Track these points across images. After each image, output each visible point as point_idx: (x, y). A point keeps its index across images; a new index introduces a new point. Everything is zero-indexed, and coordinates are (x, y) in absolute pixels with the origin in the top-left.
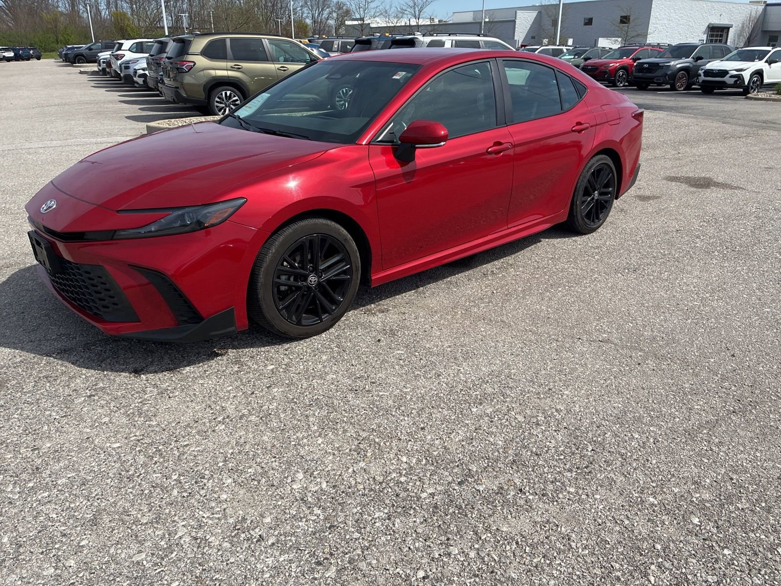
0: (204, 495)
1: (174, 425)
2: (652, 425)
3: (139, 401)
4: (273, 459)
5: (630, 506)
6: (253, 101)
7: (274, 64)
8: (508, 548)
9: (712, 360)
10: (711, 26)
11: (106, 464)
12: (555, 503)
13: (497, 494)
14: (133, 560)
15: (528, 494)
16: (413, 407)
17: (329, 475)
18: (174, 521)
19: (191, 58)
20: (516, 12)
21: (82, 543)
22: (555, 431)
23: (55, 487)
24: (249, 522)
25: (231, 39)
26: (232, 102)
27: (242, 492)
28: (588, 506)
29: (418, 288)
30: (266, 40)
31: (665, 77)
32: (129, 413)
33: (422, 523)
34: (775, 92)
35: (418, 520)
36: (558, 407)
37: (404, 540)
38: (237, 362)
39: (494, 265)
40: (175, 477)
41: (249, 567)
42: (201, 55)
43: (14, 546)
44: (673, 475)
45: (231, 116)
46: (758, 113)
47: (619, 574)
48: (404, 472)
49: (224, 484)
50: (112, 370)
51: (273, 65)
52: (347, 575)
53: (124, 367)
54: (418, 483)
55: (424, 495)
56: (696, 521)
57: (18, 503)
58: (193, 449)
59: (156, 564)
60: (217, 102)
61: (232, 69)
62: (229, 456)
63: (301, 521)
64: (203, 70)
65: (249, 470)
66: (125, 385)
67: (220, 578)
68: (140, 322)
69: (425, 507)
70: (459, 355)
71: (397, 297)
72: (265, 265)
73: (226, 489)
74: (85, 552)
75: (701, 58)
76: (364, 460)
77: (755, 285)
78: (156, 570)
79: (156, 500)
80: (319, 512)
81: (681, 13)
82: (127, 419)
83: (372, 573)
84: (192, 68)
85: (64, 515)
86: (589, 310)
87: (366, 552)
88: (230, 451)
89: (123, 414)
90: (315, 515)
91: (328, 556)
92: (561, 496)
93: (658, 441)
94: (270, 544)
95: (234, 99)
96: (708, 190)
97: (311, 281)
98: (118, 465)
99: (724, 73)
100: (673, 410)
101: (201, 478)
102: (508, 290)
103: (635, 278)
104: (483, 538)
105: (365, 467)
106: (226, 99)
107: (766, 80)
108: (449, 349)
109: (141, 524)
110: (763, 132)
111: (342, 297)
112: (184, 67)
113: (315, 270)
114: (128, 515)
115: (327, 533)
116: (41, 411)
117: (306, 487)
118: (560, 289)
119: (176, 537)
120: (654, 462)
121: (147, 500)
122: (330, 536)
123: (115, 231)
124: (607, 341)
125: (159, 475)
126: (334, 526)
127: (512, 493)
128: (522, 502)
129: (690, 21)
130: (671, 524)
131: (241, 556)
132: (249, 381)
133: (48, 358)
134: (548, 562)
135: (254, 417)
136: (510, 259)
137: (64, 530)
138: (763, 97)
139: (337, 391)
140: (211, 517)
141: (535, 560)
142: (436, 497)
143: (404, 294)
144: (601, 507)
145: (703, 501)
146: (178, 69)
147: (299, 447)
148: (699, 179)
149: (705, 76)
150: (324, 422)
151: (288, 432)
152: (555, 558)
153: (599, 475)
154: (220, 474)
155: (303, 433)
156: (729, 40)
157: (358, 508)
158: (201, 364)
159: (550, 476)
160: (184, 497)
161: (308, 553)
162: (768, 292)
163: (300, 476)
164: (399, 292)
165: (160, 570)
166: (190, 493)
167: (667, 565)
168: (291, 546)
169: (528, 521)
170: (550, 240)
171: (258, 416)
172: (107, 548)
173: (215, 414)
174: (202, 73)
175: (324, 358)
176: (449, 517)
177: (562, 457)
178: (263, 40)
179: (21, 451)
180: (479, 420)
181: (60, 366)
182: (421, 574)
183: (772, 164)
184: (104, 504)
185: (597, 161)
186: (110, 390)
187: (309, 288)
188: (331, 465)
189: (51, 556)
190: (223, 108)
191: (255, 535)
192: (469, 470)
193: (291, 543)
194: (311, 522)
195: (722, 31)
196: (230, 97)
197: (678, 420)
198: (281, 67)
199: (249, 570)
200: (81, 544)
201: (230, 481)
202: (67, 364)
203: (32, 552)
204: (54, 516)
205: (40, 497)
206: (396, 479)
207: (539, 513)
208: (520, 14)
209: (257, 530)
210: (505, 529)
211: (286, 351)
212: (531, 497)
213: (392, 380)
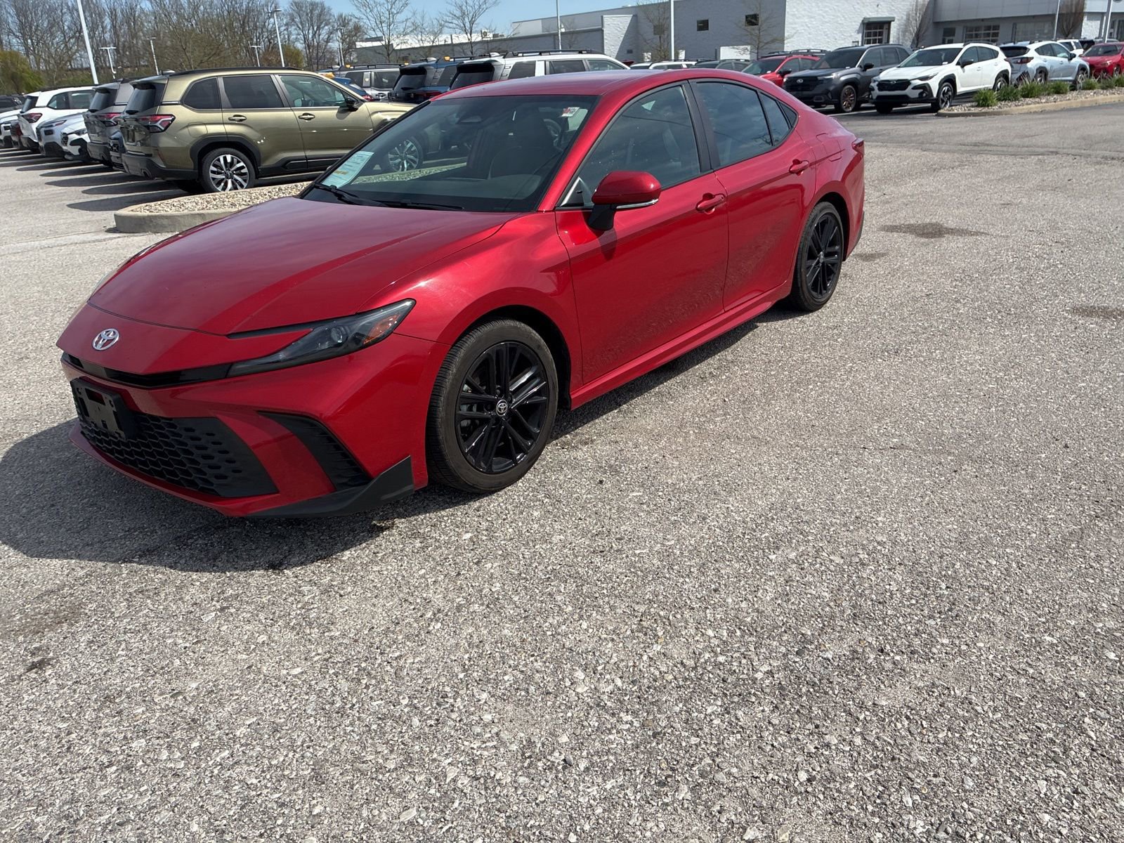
0: (458, 719)
1: (366, 632)
2: (1006, 547)
3: (299, 606)
4: (532, 659)
5: (1026, 650)
6: (346, 163)
7: (292, 110)
8: (899, 726)
9: (1044, 456)
11: (295, 699)
12: (932, 661)
13: (853, 660)
14: (402, 820)
15: (892, 654)
16: (688, 563)
17: (618, 668)
18: (434, 760)
19: (166, 110)
20: (602, 17)
21: (316, 811)
22: (890, 569)
23: (234, 742)
24: (539, 745)
25: (225, 78)
26: (236, 170)
27: (509, 708)
28: (974, 658)
29: (620, 405)
30: (277, 77)
31: (827, 94)
32: (292, 624)
33: (773, 711)
34: (974, 104)
35: (766, 709)
36: (879, 538)
37: (761, 737)
38: (415, 535)
39: (709, 364)
40: (405, 702)
41: (569, 803)
42: (182, 105)
43: (213, 834)
44: (1060, 605)
45: (318, 188)
46: (962, 134)
47: (1050, 735)
48: (719, 649)
49: (479, 700)
50: (236, 569)
51: (291, 113)
52: (707, 793)
53: (252, 562)
54: (744, 661)
55: (759, 675)
56: (1112, 656)
57: (188, 774)
58: (412, 661)
59: (437, 821)
60: (213, 172)
61: (231, 121)
62: (467, 662)
63: (610, 733)
64: (187, 126)
65: (506, 678)
66: (266, 588)
67: (537, 824)
68: (278, 492)
69: (768, 690)
70: (717, 488)
71: (597, 421)
72: (445, 392)
73: (485, 708)
74: (326, 822)
75: (870, 66)
76: (657, 642)
77: (1053, 355)
78: (442, 828)
79: (394, 736)
80: (629, 718)
82: (295, 633)
83: (738, 785)
84: (170, 124)
85: (268, 777)
86: (860, 410)
87: (718, 760)
88: (466, 656)
89: (285, 627)
90: (626, 723)
91: (670, 773)
92: (934, 650)
93: (1023, 565)
94: (582, 769)
95: (239, 165)
96: (943, 239)
97: (500, 409)
98: (313, 697)
99: (904, 84)
100: (1023, 524)
101: (442, 697)
102: (742, 395)
103: (901, 363)
104: (862, 717)
105: (663, 651)
106: (226, 167)
107: (960, 89)
108: (701, 482)
109: (389, 771)
110: (978, 158)
111: (539, 427)
112: (158, 124)
113: (505, 393)
114: (363, 762)
115: (654, 744)
116: (158, 640)
117: (595, 688)
118: (811, 387)
119: (448, 780)
120: (1030, 591)
121: (380, 738)
122: (660, 746)
123: (232, 364)
124: (902, 447)
125: (380, 702)
126: (659, 733)
127: (872, 656)
128: (889, 666)
129: (838, 17)
130: (1084, 663)
131: (551, 791)
132: (445, 559)
133: (129, 565)
134: (957, 735)
135: (477, 605)
136: (728, 354)
137: (279, 798)
138: (960, 111)
139: (576, 557)
140: (483, 746)
141: (940, 736)
142: (776, 676)
143: (604, 417)
144: (991, 657)
145: (1109, 630)
146: (148, 127)
147: (559, 637)
148: (925, 226)
149: (880, 89)
150: (578, 600)
151: (535, 619)
152: (963, 728)
153: (970, 618)
154: (468, 689)
155: (557, 618)
156: (891, 39)
157: (681, 705)
158: (364, 545)
159: (909, 628)
160: (431, 726)
161: (641, 773)
162: (1074, 362)
163: (580, 675)
164: (598, 415)
165: (446, 827)
166: (437, 720)
167: (1102, 714)
168: (613, 768)
169: (908, 688)
170: (769, 324)
171: (483, 604)
172: (356, 812)
173: (419, 610)
174: (186, 130)
175: (536, 514)
176: (805, 698)
177: (914, 602)
178: (272, 76)
179: (156, 700)
180: (785, 570)
181: (155, 575)
182: (803, 776)
183: (1007, 198)
184: (321, 753)
185: (821, 211)
186: (248, 597)
187: (498, 419)
188: (615, 655)
189: (278, 837)
190: (223, 179)
191: (557, 761)
192: (803, 634)
193: (611, 764)
194: (625, 733)
195: (881, 28)
196: (232, 164)
197: (1034, 535)
198: (304, 114)
199: (571, 807)
200: (314, 813)
201: (485, 696)
202: (162, 569)
203: (245, 838)
204: (255, 781)
205: (218, 759)
206: (713, 660)
207: (918, 676)
208: (608, 19)
209: (556, 754)
210: (884, 703)
211: (478, 511)
212: (898, 658)
213: (644, 532)
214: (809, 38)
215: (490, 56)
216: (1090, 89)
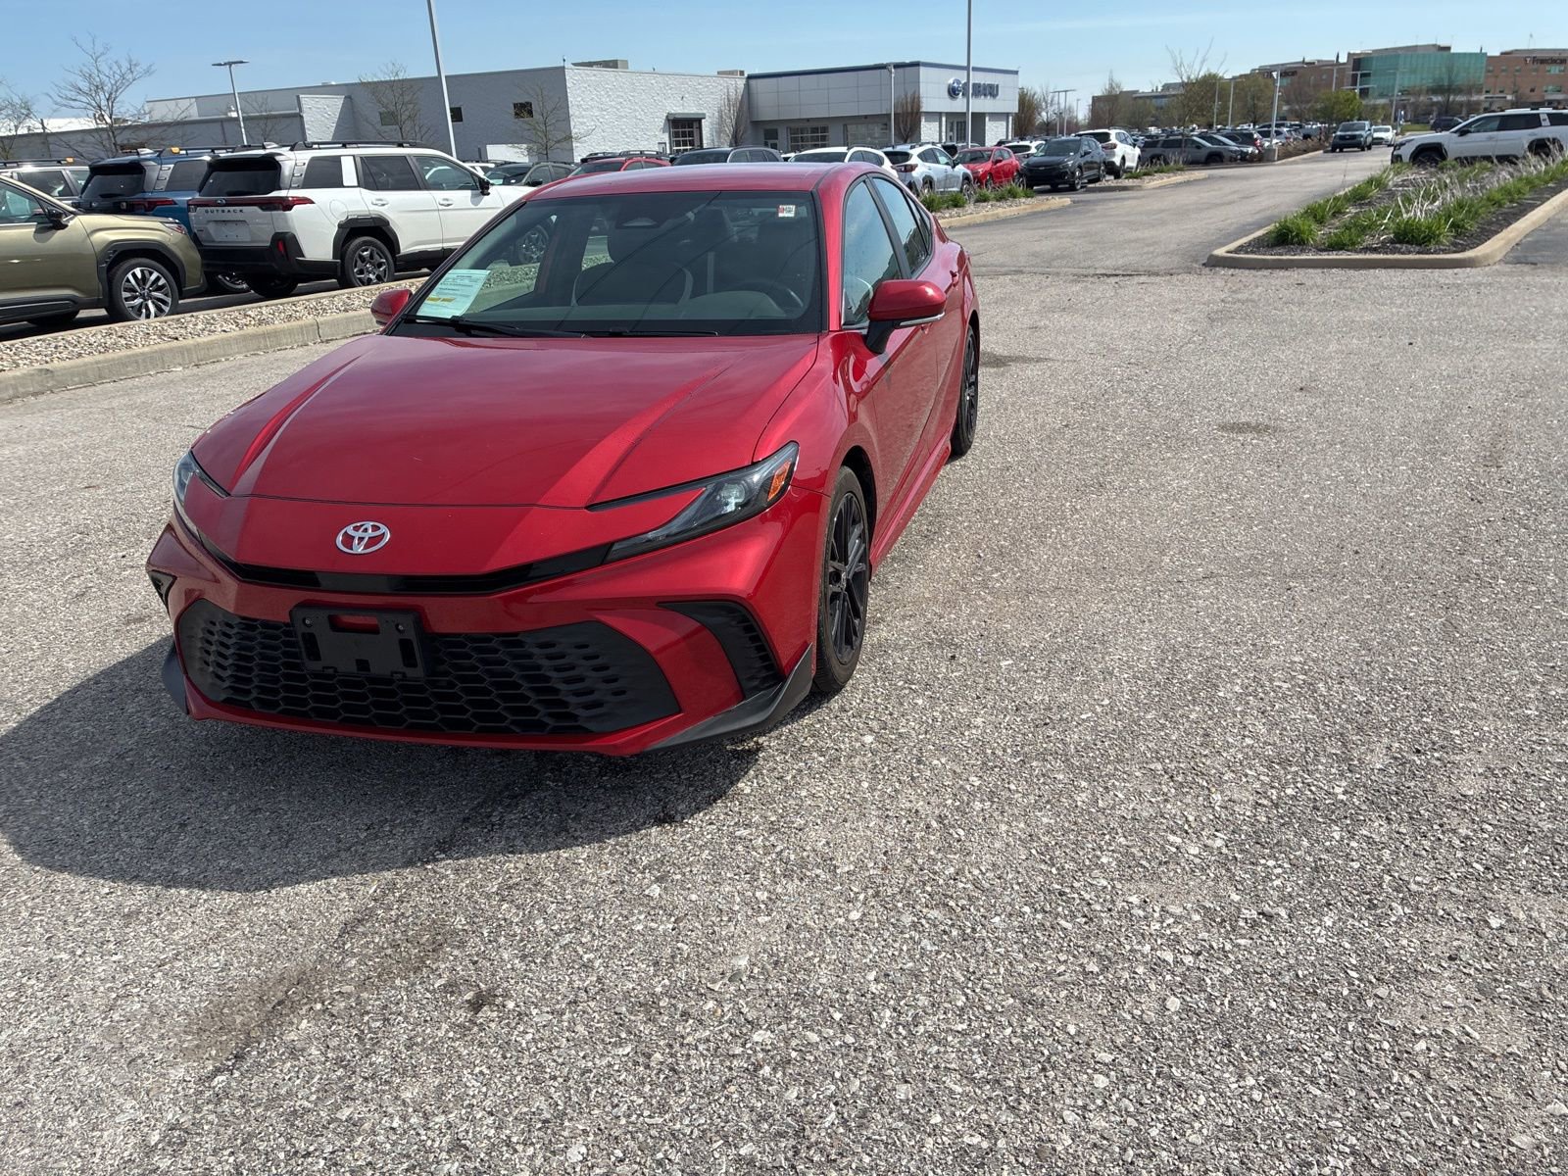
0: (1106, 909)
1: (884, 858)
2: (1409, 646)
3: (761, 852)
5: (1524, 725)
6: (439, 286)
8: (1502, 807)
9: (1346, 564)
10: (671, 118)
12: (1465, 750)
13: (1402, 765)
14: (1172, 1010)
16: (1149, 717)
17: (1203, 823)
18: (1133, 951)
20: (298, 97)
21: (1071, 1031)
22: (1339, 684)
23: (882, 999)
24: (1218, 909)
28: (1493, 740)
32: (779, 872)
33: (1390, 823)
35: (1382, 823)
36: (1296, 659)
37: (1407, 846)
38: (804, 750)
40: (1027, 910)
41: (1313, 948)
44: (1507, 684)
45: (410, 321)
48: (1277, 785)
49: (1104, 887)
50: (615, 835)
52: (1418, 903)
53: (627, 822)
54: (1313, 789)
55: (1341, 797)
57: (873, 1044)
58: (978, 871)
59: (1209, 1000)
62: (1043, 857)
63: (1272, 880)
65: (1104, 860)
66: (687, 844)
68: (682, 712)
69: (1364, 807)
70: (1084, 643)
73: (1119, 892)
76: (1211, 792)
79: (1059, 943)
80: (1272, 862)
82: (796, 880)
83: (1435, 889)
85: (973, 1018)
86: (1132, 546)
87: (1395, 875)
88: (1034, 852)
89: (774, 877)
90: (1276, 867)
91: (1368, 896)
92: (1457, 741)
93: (1440, 658)
94: (1287, 917)
98: (914, 934)
100: (1399, 625)
101: (1061, 895)
103: (1117, 496)
104: (1467, 809)
113: (846, 559)
119: (1171, 964)
123: (612, 544)
125: (999, 918)
126: (1316, 868)
127: (1415, 758)
128: (1437, 763)
129: (635, 110)
131: (1283, 943)
132: (875, 766)
133: (440, 864)
135: (978, 803)
137: (1014, 1032)
139: (1024, 735)
140: (1165, 925)
141: (1542, 806)
142: (1356, 794)
144: (1505, 736)
147: (1108, 811)
150: (1081, 774)
151: (1060, 801)
153: (1452, 710)
154: (1078, 880)
155: (1083, 795)
156: (705, 142)
157: (1305, 839)
158: (752, 773)
159: (1415, 728)
160: (1086, 923)
161: (1343, 905)
163: (1174, 838)
166: (1085, 916)
168: (1313, 908)
173: (916, 822)
187: (844, 593)
191: (1254, 917)
192: (1334, 754)
193: (1307, 905)
194: (1285, 876)
195: (690, 126)
199: (1318, 950)
201: (1104, 882)
204: (963, 1026)
205: (888, 1020)
206: (1283, 795)
207: (1469, 765)
208: (307, 101)
209: (1245, 911)
210: (1470, 793)
212: (1436, 754)
214: (604, 138)
215: (264, 148)
216: (985, 201)
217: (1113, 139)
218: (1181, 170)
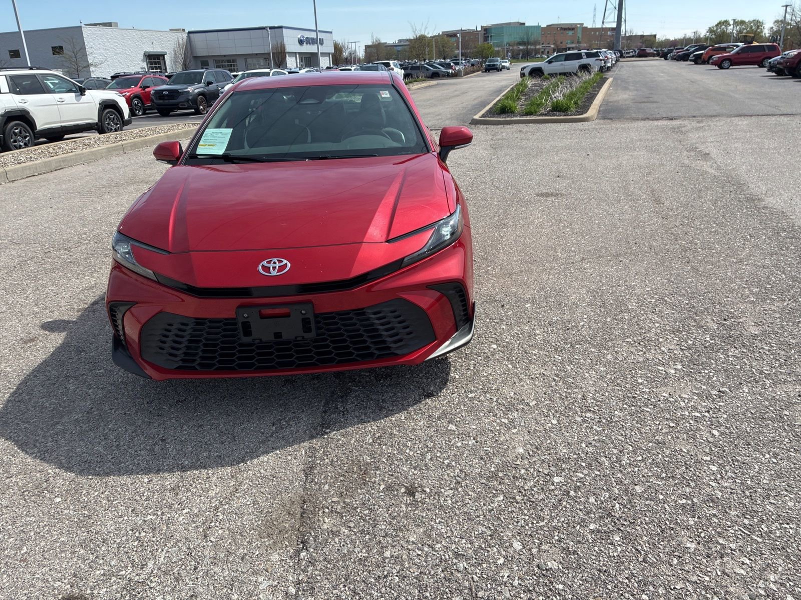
10: (147, 54)
24: (701, 393)
31: (188, 102)
68: (437, 340)
69: (723, 344)
75: (211, 83)
80: (707, 371)
81: (115, 42)
90: (709, 373)
117: (676, 369)
123: (403, 258)
129: (126, 50)
142: (716, 339)
156: (167, 66)
191: (717, 393)
194: (716, 375)
195: (158, 59)
212: (732, 320)
217: (392, 66)
218: (425, 80)
